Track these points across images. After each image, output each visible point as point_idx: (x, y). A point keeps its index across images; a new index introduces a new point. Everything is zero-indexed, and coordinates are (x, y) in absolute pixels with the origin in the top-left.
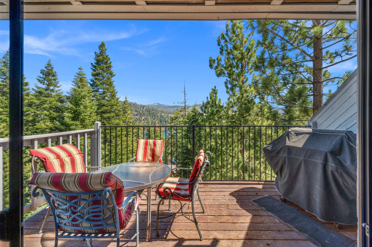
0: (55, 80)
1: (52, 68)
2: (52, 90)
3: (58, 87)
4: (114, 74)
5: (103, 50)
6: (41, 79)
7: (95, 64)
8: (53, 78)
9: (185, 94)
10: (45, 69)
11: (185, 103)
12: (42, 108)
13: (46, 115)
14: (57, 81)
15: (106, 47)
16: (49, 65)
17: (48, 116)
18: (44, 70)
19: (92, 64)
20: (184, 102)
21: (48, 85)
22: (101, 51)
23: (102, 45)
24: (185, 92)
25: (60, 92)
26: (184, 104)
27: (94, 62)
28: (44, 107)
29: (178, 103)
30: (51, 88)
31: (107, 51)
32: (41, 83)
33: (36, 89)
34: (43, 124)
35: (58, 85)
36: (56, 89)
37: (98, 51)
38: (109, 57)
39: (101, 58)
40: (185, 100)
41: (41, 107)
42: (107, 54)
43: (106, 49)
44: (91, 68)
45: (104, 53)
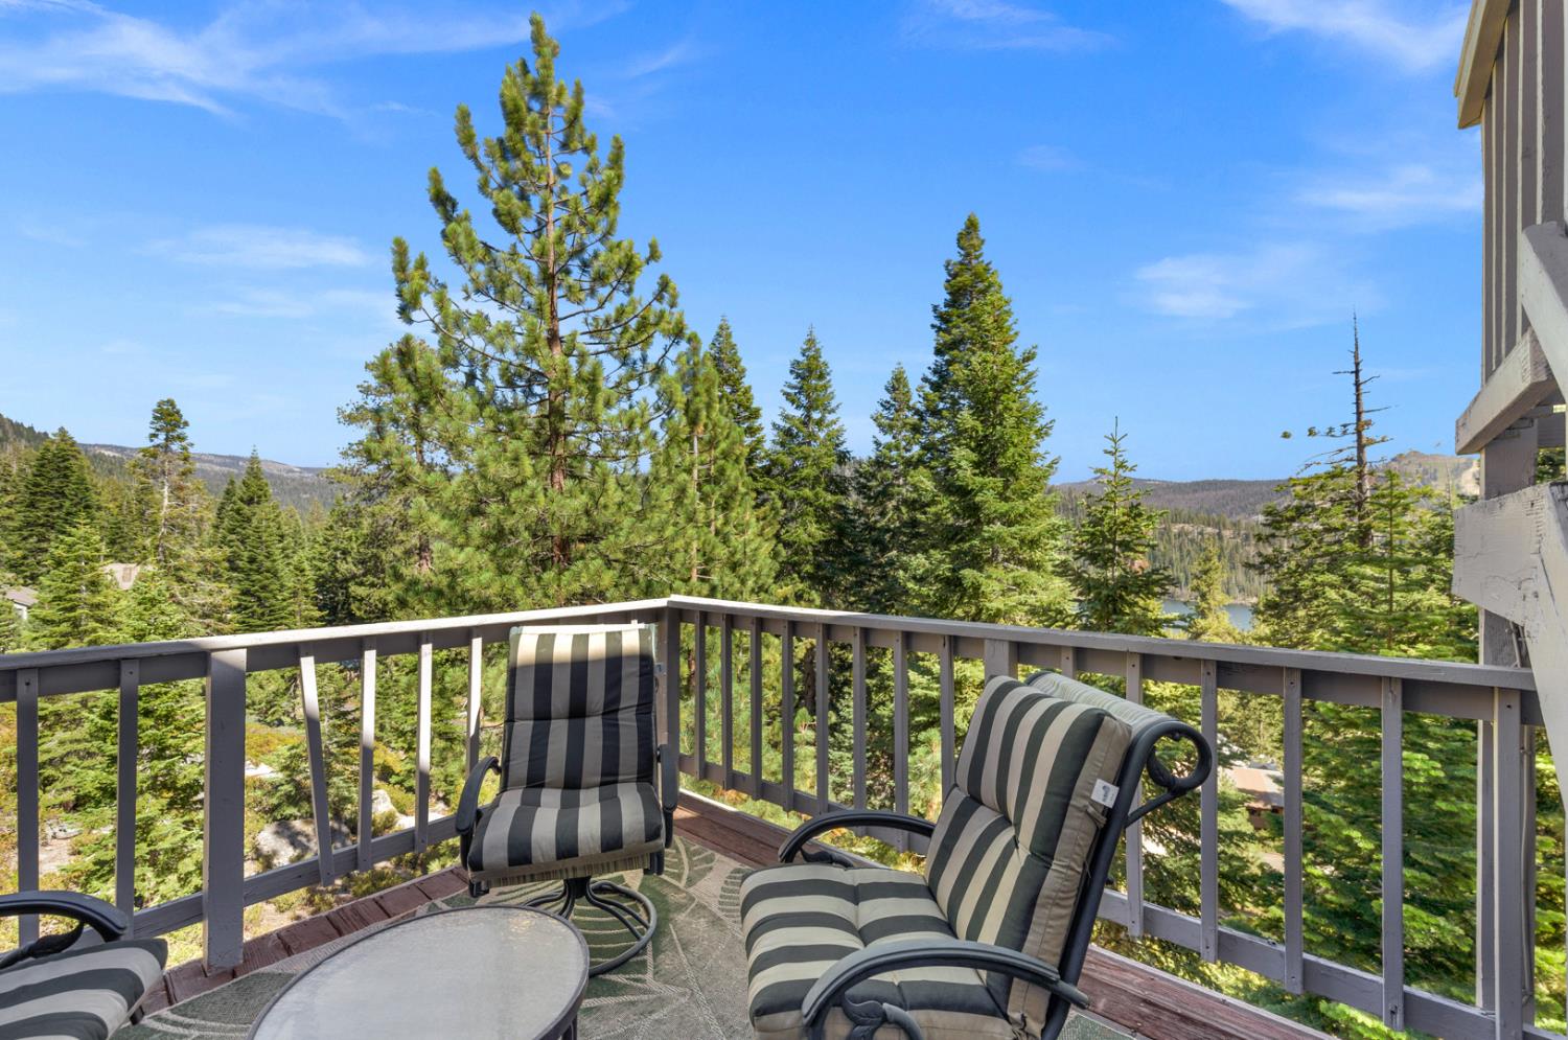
0: (825, 387)
1: (817, 351)
2: (819, 423)
3: (833, 411)
5: (973, 246)
6: (793, 391)
7: (946, 305)
8: (821, 383)
9: (1357, 385)
10: (801, 358)
11: (1359, 433)
12: (797, 480)
13: (805, 501)
14: (829, 390)
15: (982, 234)
16: (811, 341)
17: (811, 505)
18: (798, 362)
19: (935, 308)
20: (1352, 429)
21: (809, 409)
22: (962, 252)
23: (968, 228)
24: (1357, 372)
25: (835, 427)
26: (1355, 437)
27: (941, 297)
28: (804, 474)
29: (1311, 432)
30: (816, 415)
31: (984, 249)
32: (793, 402)
33: (782, 424)
34: (801, 531)
35: (833, 404)
36: (830, 417)
37: (956, 257)
38: (993, 267)
39: (966, 278)
40: (1359, 413)
41: (795, 477)
42: (985, 259)
43: (983, 241)
44: (933, 326)
45: (977, 258)
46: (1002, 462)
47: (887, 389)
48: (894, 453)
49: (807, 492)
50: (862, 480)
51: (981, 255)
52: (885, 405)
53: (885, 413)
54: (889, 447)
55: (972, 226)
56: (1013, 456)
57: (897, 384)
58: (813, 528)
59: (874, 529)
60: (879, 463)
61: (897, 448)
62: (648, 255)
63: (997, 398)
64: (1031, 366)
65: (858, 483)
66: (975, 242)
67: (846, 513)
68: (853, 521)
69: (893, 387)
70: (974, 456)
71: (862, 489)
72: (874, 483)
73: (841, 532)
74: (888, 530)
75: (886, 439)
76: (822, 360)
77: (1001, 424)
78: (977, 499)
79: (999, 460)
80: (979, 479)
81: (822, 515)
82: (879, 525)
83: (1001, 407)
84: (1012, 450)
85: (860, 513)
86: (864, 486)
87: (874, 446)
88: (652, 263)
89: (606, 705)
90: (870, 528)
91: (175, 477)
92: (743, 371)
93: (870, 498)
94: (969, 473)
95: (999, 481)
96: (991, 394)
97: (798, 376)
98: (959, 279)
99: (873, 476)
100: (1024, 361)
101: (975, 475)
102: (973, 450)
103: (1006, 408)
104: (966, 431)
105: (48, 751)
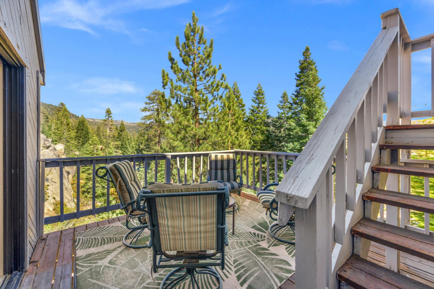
0: (263, 98)
1: (261, 88)
2: (262, 108)
3: (266, 104)
4: (320, 79)
5: (308, 55)
6: (254, 99)
7: (299, 73)
8: (262, 96)
12: (256, 123)
13: (258, 129)
14: (265, 98)
15: (310, 51)
16: (259, 85)
18: (256, 91)
19: (296, 74)
21: (259, 104)
22: (304, 57)
25: (266, 109)
27: (298, 70)
28: (257, 122)
30: (261, 105)
31: (311, 56)
32: (254, 102)
33: (251, 108)
34: (256, 137)
35: (266, 102)
36: (264, 106)
37: (302, 59)
38: (314, 61)
39: (306, 64)
42: (311, 59)
43: (311, 54)
44: (295, 79)
45: (309, 58)
46: (315, 118)
47: (281, 97)
48: (283, 115)
49: (258, 127)
50: (274, 123)
51: (310, 58)
52: (281, 102)
53: (281, 104)
54: (282, 114)
55: (307, 49)
56: (318, 115)
57: (284, 96)
58: (260, 136)
59: (278, 136)
60: (279, 118)
61: (284, 114)
62: (218, 68)
63: (313, 100)
64: (323, 91)
65: (273, 124)
66: (309, 54)
67: (269, 132)
68: (271, 134)
69: (283, 96)
70: (307, 116)
71: (274, 126)
72: (277, 124)
73: (268, 138)
74: (282, 137)
75: (282, 111)
76: (262, 90)
77: (314, 107)
78: (307, 128)
79: (314, 117)
80: (308, 123)
81: (262, 133)
82: (279, 135)
83: (314, 102)
84: (318, 114)
85: (274, 132)
86: (275, 125)
87: (278, 113)
88: (220, 70)
89: (227, 168)
90: (276, 136)
91: (110, 126)
92: (240, 94)
93: (276, 128)
94: (305, 121)
95: (314, 123)
96: (312, 99)
97: (256, 95)
98: (303, 65)
99: (277, 122)
100: (322, 89)
101: (307, 121)
102: (306, 114)
103: (316, 103)
104: (304, 109)
105: (89, 186)
